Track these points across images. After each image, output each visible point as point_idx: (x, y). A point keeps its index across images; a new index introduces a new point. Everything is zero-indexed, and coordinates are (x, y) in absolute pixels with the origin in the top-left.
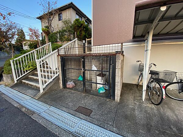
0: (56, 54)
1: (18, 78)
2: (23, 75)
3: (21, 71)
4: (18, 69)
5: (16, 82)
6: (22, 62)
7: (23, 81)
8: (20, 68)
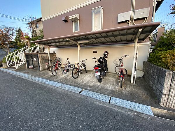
0: (24, 53)
1: (9, 65)
2: (12, 63)
3: (11, 61)
4: (9, 61)
5: (8, 66)
6: (11, 57)
7: (12, 66)
8: (10, 60)
